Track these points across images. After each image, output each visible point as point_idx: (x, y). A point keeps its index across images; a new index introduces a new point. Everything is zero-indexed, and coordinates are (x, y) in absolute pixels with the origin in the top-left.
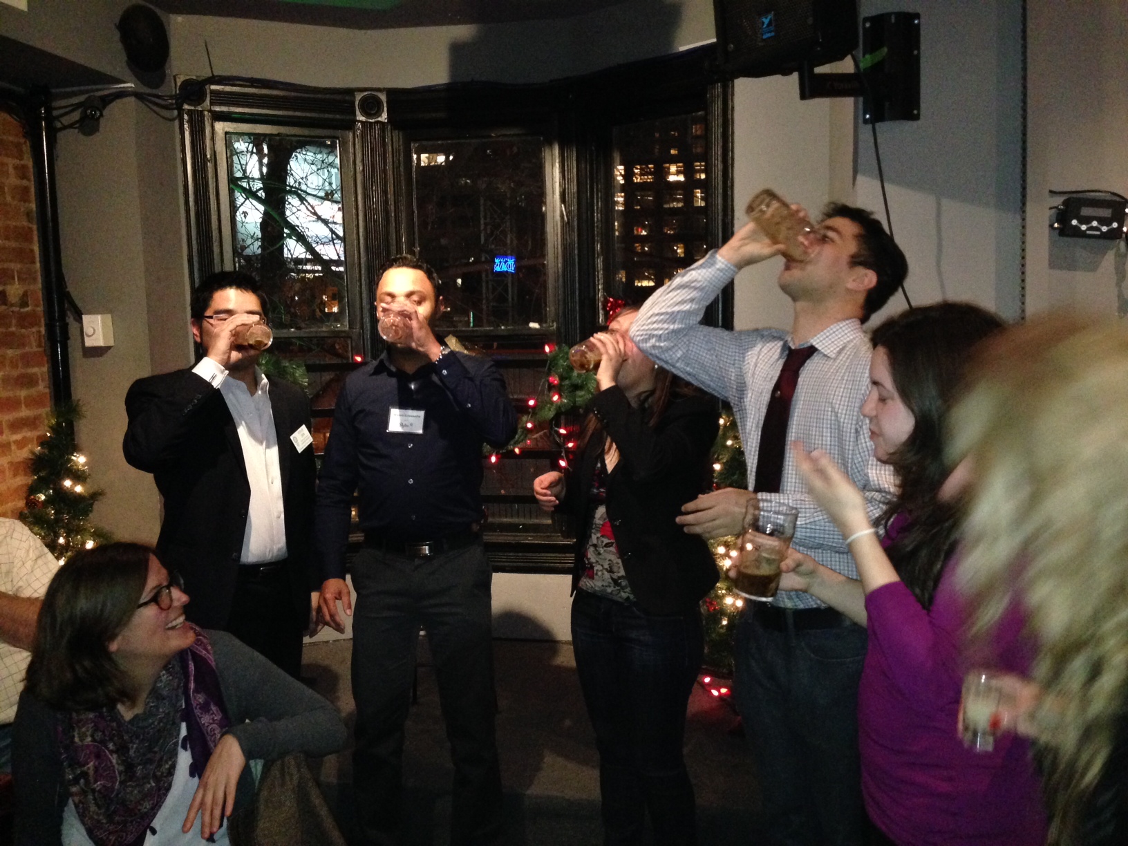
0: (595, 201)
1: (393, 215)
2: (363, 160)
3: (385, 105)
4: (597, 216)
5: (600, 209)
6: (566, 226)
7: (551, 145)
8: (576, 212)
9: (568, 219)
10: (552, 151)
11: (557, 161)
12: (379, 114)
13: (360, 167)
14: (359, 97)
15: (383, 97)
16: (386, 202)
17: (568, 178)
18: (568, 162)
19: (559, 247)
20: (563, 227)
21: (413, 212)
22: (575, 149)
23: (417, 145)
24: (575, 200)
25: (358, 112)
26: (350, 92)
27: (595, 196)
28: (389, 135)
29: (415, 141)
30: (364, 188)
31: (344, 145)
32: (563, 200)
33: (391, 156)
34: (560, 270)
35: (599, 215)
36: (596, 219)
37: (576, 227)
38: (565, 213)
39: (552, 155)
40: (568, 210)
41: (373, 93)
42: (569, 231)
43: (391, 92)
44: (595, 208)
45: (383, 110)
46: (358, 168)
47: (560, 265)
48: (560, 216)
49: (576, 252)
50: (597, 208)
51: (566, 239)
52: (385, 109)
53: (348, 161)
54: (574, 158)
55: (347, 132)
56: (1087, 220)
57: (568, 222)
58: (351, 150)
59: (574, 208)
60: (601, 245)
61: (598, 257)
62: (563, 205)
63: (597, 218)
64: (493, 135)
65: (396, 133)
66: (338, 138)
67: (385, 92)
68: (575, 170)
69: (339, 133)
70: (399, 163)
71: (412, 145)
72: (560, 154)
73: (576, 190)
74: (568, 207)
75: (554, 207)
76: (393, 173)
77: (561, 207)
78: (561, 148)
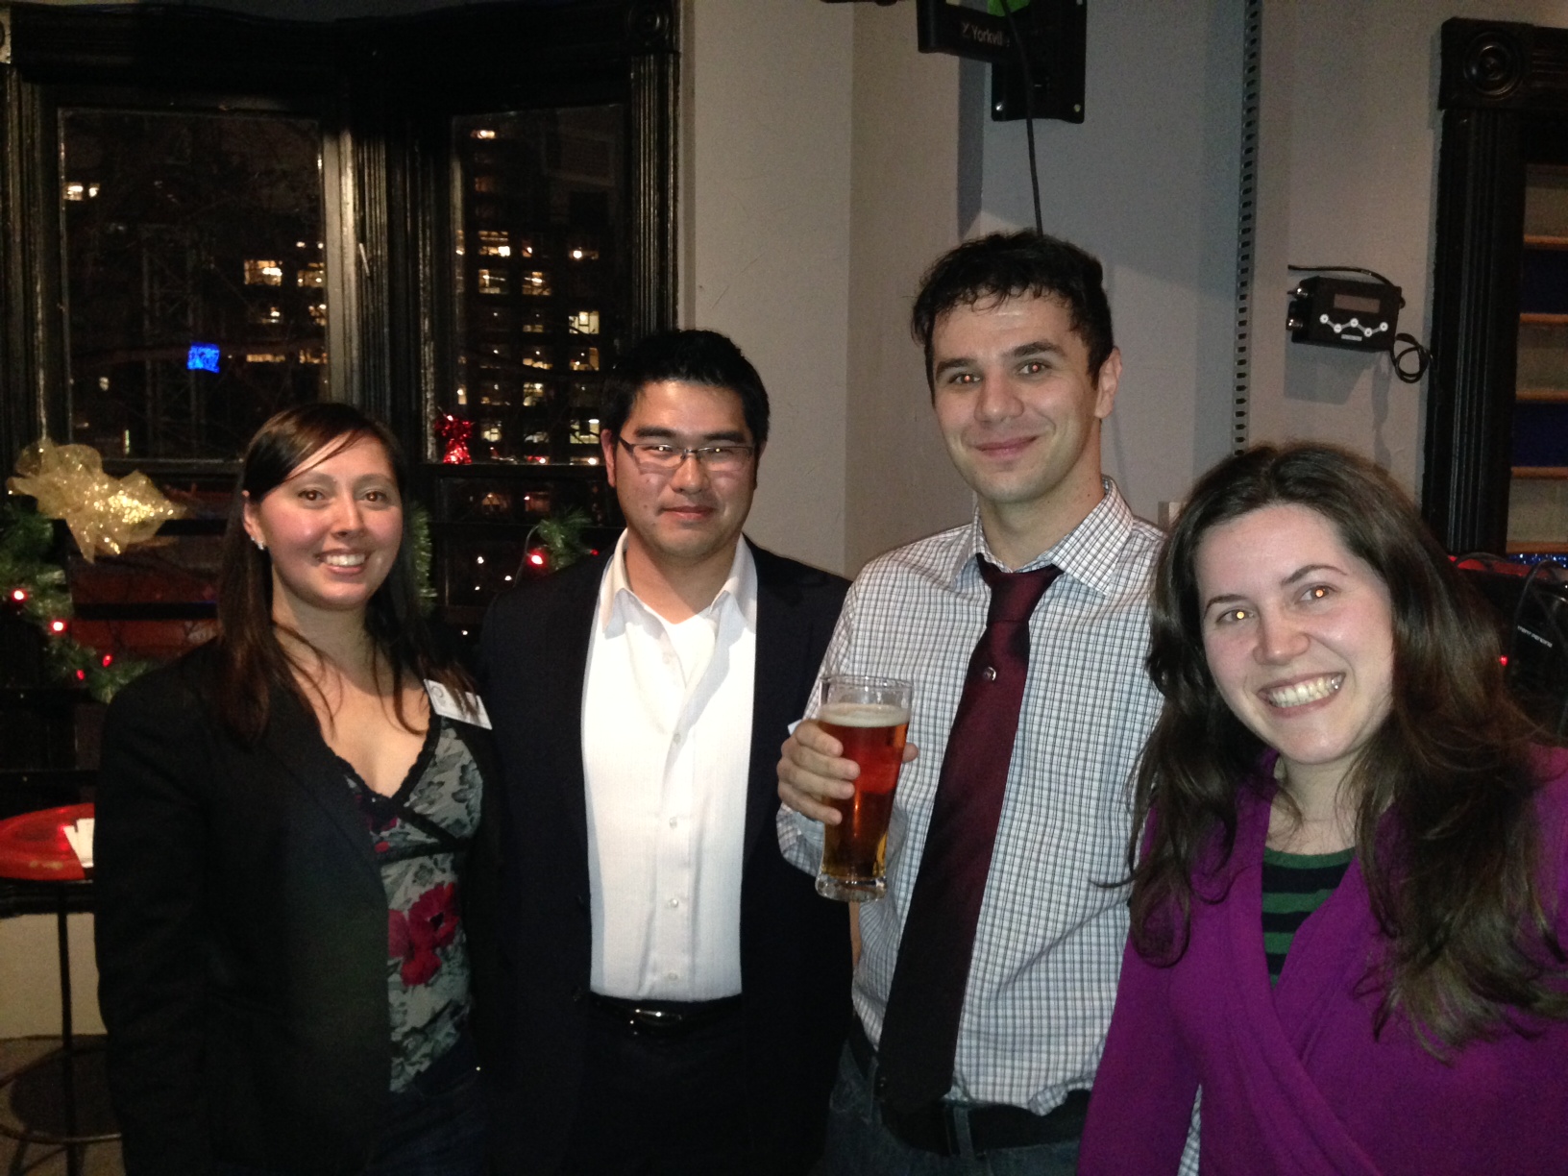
0: (421, 243)
3: (8, 32)
4: (424, 271)
5: (428, 258)
6: (367, 281)
7: (336, 137)
8: (385, 259)
9: (371, 271)
10: (339, 147)
11: (350, 164)
17: (370, 199)
18: (369, 168)
19: (354, 320)
20: (359, 286)
21: (59, 237)
22: (383, 147)
23: (69, 114)
24: (384, 238)
27: (420, 236)
28: (15, 85)
29: (66, 105)
32: (361, 236)
33: (16, 129)
34: (356, 362)
35: (427, 270)
36: (421, 276)
37: (385, 287)
38: (365, 260)
39: (339, 154)
40: (369, 255)
42: (373, 293)
43: (22, 11)
44: (421, 255)
47: (355, 353)
48: (356, 265)
49: (386, 330)
50: (424, 255)
51: (367, 307)
52: (8, 40)
54: (383, 163)
56: (1341, 316)
57: (371, 278)
59: (382, 252)
60: (432, 321)
61: (425, 344)
62: (361, 245)
63: (424, 274)
64: (222, 107)
65: (27, 88)
67: (8, 10)
68: (384, 184)
70: (33, 143)
71: (60, 112)
72: (355, 154)
73: (385, 219)
74: (370, 250)
75: (342, 248)
76: (21, 161)
77: (357, 249)
78: (357, 144)
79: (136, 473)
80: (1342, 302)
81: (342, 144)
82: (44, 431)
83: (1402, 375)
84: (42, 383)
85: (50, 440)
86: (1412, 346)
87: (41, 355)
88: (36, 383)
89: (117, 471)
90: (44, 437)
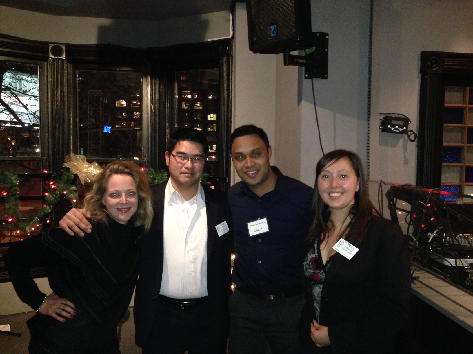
0: (167, 103)
1: (66, 103)
2: (52, 77)
3: (64, 51)
4: (167, 110)
5: (169, 107)
6: (153, 114)
7: (146, 77)
8: (158, 108)
9: (154, 111)
10: (147, 79)
11: (149, 84)
12: (61, 55)
13: (50, 79)
14: (51, 46)
15: (63, 47)
16: (63, 97)
17: (154, 93)
18: (154, 85)
19: (150, 123)
20: (151, 115)
21: (76, 102)
22: (158, 80)
23: (79, 71)
24: (158, 103)
25: (50, 53)
26: (47, 44)
27: (167, 102)
28: (66, 64)
29: (78, 69)
30: (52, 90)
31: (41, 68)
32: (152, 102)
33: (66, 75)
34: (150, 134)
35: (168, 110)
36: (167, 112)
37: (158, 115)
38: (153, 108)
39: (147, 82)
40: (154, 107)
41: (58, 45)
42: (154, 116)
43: (68, 46)
44: (167, 107)
45: (63, 54)
46: (49, 80)
47: (150, 132)
48: (150, 109)
49: (158, 126)
50: (168, 106)
51: (153, 120)
52: (64, 53)
53: (44, 76)
54: (158, 84)
55: (44, 62)
56: (393, 126)
57: (154, 112)
58: (45, 71)
59: (157, 106)
60: (169, 123)
61: (167, 129)
62: (152, 104)
63: (167, 111)
64: (118, 70)
65: (69, 64)
66: (39, 65)
67: (64, 45)
68: (158, 89)
69: (40, 62)
70: (70, 79)
71: (77, 71)
72: (151, 81)
73: (158, 98)
74: (154, 105)
75: (147, 105)
76: (67, 83)
77: (151, 105)
78: (151, 79)
79: (94, 162)
80: (394, 122)
81: (148, 79)
82: (72, 151)
83: (410, 140)
84: (72, 139)
85: (73, 153)
86: (412, 133)
87: (71, 132)
88: (70, 139)
89: (90, 162)
90: (72, 153)
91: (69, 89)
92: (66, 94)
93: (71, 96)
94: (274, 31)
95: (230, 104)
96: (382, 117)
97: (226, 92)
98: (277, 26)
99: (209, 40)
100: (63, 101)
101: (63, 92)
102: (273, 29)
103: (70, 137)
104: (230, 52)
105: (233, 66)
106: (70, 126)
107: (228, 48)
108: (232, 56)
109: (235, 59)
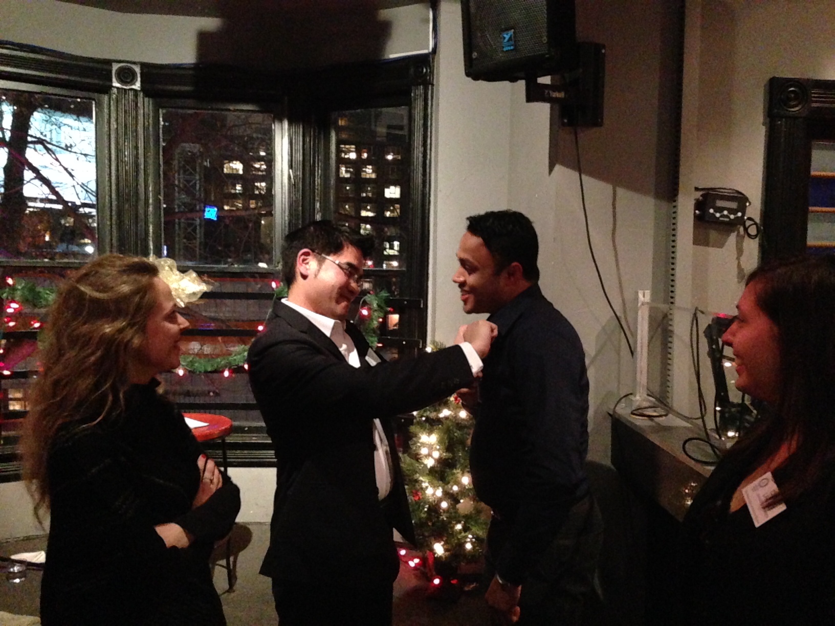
0: (317, 169)
1: (142, 167)
2: (117, 120)
3: (139, 75)
4: (318, 181)
5: (319, 175)
6: (293, 186)
7: (281, 121)
8: (301, 176)
9: (295, 182)
11: (287, 134)
12: (132, 82)
13: (114, 125)
14: (115, 67)
15: (137, 69)
16: (137, 157)
17: (295, 149)
18: (295, 135)
19: (286, 202)
20: (289, 189)
21: (159, 166)
22: (301, 126)
23: (164, 111)
24: (301, 167)
25: (114, 79)
26: (109, 62)
28: (142, 100)
29: (163, 107)
30: (117, 143)
31: (99, 105)
32: (291, 167)
33: (142, 117)
34: (287, 221)
35: (319, 180)
37: (301, 189)
38: (292, 177)
39: (282, 129)
40: (294, 175)
41: (129, 65)
42: (295, 192)
43: (144, 66)
44: (316, 174)
45: (137, 80)
46: (112, 126)
47: (287, 218)
48: (288, 179)
49: (300, 208)
51: (293, 198)
52: (139, 79)
53: (103, 120)
54: (301, 134)
55: (103, 95)
56: (720, 210)
57: (295, 185)
58: (106, 110)
59: (300, 173)
60: (320, 203)
61: (318, 214)
62: (291, 171)
63: (318, 183)
64: (231, 108)
65: (146, 99)
66: (94, 100)
67: (139, 66)
68: (301, 143)
69: (96, 95)
70: (149, 125)
71: (160, 110)
72: (289, 130)
73: (301, 158)
74: (294, 172)
75: (282, 171)
76: (144, 132)
77: (289, 172)
78: (290, 124)
79: (191, 271)
80: (720, 203)
81: (283, 125)
82: (152, 252)
83: (749, 236)
84: (151, 231)
85: (154, 256)
86: (753, 223)
87: (151, 219)
88: (148, 230)
89: (183, 270)
90: (151, 255)
91: (146, 143)
92: (141, 151)
93: (151, 154)
94: (508, 41)
95: (428, 171)
96: (698, 195)
97: (421, 149)
98: (514, 33)
99: (392, 56)
100: (137, 165)
101: (136, 148)
102: (507, 37)
103: (148, 227)
104: (428, 78)
105: (434, 103)
106: (148, 207)
107: (425, 70)
108: (433, 85)
109: (438, 91)
